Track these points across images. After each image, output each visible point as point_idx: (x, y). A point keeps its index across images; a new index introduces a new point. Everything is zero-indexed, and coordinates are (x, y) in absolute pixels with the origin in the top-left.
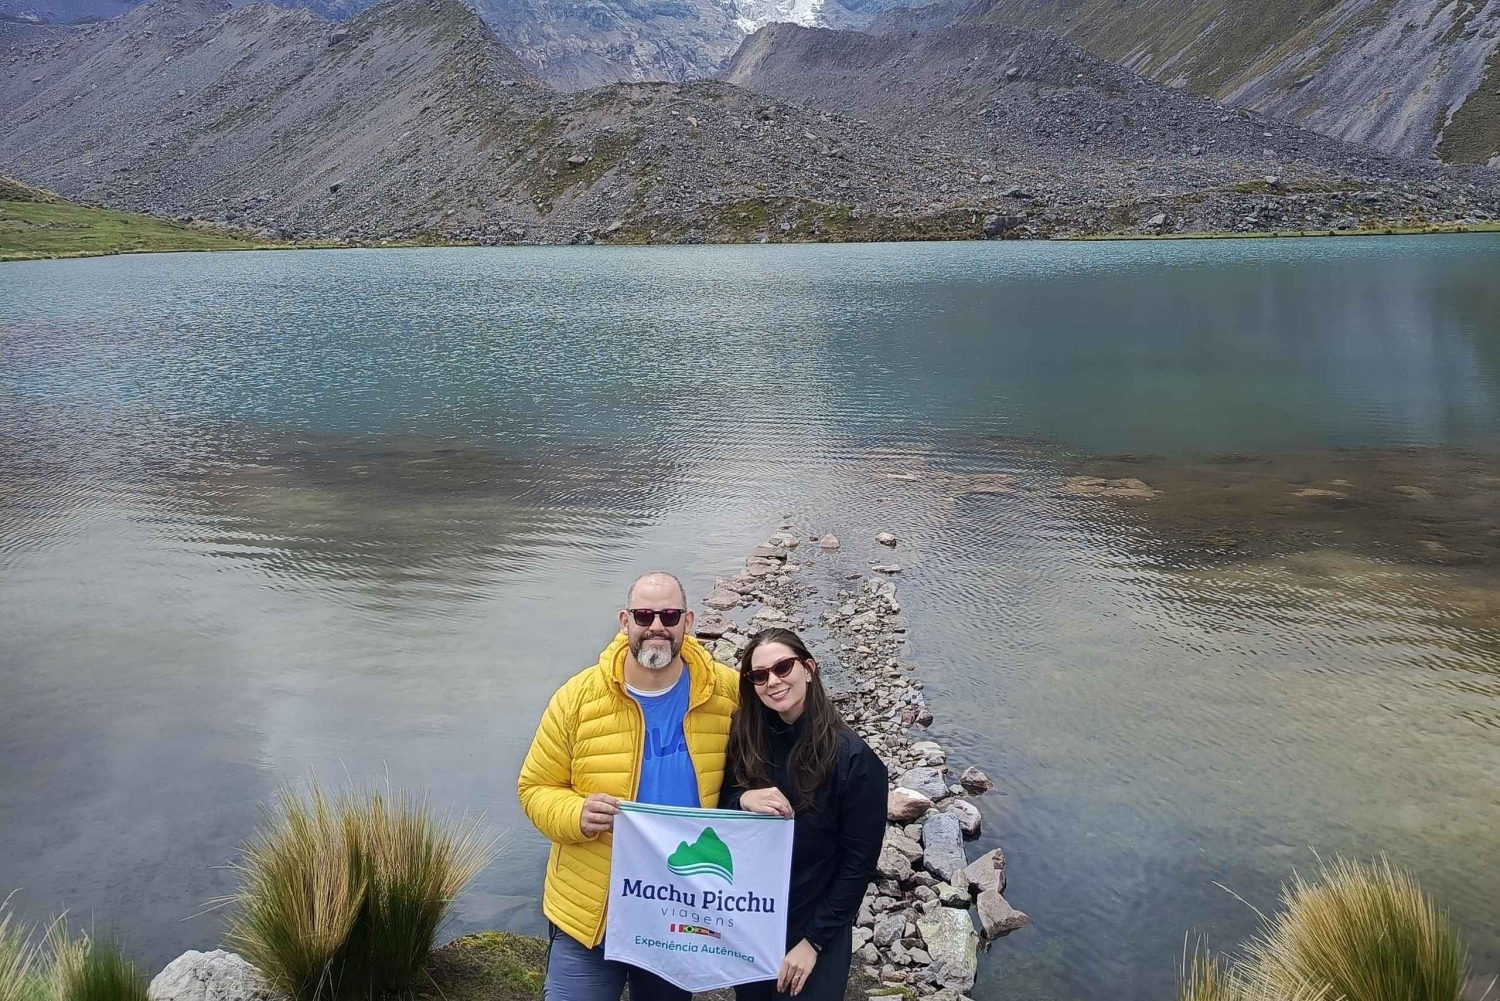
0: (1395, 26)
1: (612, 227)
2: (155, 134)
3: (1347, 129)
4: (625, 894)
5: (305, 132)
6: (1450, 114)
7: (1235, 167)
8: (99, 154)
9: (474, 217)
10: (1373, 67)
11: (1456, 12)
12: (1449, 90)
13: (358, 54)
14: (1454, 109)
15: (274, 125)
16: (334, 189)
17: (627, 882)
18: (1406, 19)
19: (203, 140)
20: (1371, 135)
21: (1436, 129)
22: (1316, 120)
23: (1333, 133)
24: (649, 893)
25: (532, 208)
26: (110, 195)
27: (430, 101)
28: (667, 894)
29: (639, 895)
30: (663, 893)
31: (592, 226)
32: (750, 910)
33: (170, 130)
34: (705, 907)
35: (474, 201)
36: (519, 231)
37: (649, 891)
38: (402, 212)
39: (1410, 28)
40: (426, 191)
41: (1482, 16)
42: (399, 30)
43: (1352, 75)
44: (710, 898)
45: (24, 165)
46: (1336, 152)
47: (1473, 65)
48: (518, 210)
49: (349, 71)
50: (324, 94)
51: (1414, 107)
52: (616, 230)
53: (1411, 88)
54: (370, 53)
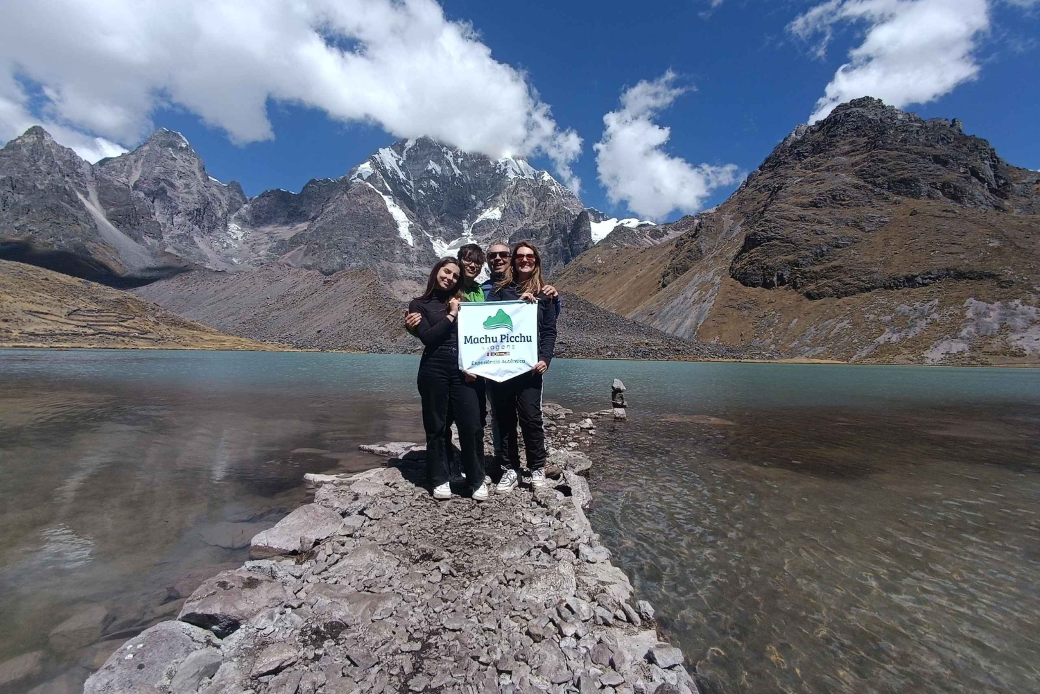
0: (681, 297)
1: (418, 348)
2: (257, 311)
3: (667, 329)
4: (465, 343)
5: (311, 313)
6: (698, 326)
7: (630, 339)
8: (234, 317)
9: (368, 343)
10: (674, 309)
11: (700, 294)
12: (698, 318)
13: (334, 287)
14: (699, 325)
15: (301, 310)
16: (319, 332)
17: (466, 337)
18: (684, 296)
19: (275, 314)
20: (675, 331)
21: (694, 331)
22: (656, 324)
23: (663, 330)
24: (476, 341)
25: (390, 340)
26: (237, 332)
27: (357, 303)
28: (484, 341)
29: (472, 343)
30: (482, 340)
31: (410, 347)
32: (521, 341)
33: (262, 310)
34: (502, 341)
35: (369, 337)
36: (384, 348)
37: (476, 340)
38: (342, 340)
39: (686, 298)
40: (352, 333)
41: (708, 296)
42: (349, 279)
43: (668, 312)
44: (503, 337)
45: (207, 320)
46: (663, 336)
47: (705, 311)
48: (384, 341)
49: (330, 292)
50: (320, 300)
51: (688, 322)
52: (419, 350)
53: (686, 317)
54: (338, 287)
